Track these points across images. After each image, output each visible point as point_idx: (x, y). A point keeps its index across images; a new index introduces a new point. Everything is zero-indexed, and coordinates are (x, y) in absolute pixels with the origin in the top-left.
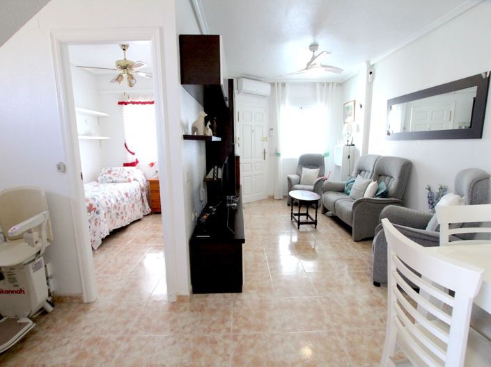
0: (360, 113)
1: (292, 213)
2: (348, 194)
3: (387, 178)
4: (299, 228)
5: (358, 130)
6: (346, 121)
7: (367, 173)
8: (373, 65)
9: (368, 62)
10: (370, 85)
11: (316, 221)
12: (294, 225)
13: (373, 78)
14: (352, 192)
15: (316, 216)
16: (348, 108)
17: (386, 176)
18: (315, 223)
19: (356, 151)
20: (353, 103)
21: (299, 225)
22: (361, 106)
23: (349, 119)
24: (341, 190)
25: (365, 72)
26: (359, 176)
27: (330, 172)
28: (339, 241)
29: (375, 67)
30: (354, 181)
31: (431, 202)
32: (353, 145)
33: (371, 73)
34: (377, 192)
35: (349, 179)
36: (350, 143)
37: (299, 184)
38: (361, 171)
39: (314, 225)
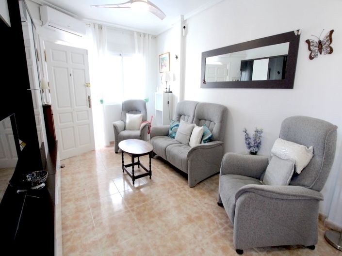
0: (176, 64)
1: (123, 165)
2: (174, 138)
3: (207, 122)
4: (134, 183)
5: (174, 79)
6: (162, 70)
7: (186, 117)
8: (186, 20)
9: (182, 16)
10: (184, 38)
11: (150, 171)
12: (127, 181)
13: (186, 33)
14: (178, 136)
15: (150, 166)
16: (163, 59)
17: (206, 120)
18: (149, 173)
19: (173, 98)
20: (168, 54)
21: (133, 181)
22: (177, 57)
23: (165, 69)
24: (167, 134)
25: (179, 27)
26: (182, 121)
27: (152, 117)
28: (178, 192)
29: (188, 22)
30: (177, 125)
31: (247, 142)
32: (171, 92)
33: (184, 27)
34: (203, 136)
35: (173, 124)
36: (168, 91)
37: (125, 130)
38: (181, 116)
39: (149, 176)
